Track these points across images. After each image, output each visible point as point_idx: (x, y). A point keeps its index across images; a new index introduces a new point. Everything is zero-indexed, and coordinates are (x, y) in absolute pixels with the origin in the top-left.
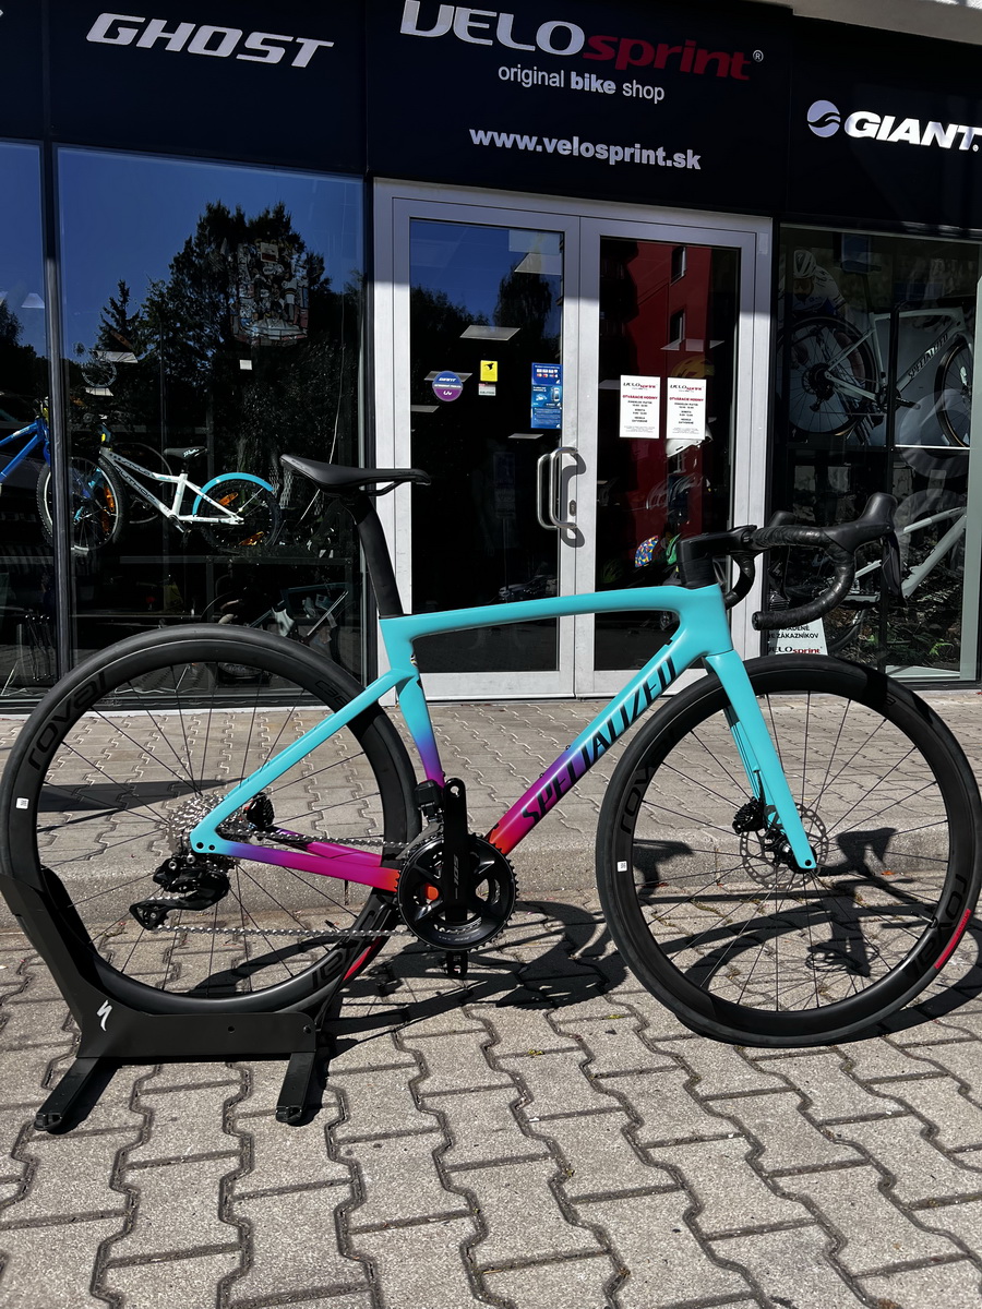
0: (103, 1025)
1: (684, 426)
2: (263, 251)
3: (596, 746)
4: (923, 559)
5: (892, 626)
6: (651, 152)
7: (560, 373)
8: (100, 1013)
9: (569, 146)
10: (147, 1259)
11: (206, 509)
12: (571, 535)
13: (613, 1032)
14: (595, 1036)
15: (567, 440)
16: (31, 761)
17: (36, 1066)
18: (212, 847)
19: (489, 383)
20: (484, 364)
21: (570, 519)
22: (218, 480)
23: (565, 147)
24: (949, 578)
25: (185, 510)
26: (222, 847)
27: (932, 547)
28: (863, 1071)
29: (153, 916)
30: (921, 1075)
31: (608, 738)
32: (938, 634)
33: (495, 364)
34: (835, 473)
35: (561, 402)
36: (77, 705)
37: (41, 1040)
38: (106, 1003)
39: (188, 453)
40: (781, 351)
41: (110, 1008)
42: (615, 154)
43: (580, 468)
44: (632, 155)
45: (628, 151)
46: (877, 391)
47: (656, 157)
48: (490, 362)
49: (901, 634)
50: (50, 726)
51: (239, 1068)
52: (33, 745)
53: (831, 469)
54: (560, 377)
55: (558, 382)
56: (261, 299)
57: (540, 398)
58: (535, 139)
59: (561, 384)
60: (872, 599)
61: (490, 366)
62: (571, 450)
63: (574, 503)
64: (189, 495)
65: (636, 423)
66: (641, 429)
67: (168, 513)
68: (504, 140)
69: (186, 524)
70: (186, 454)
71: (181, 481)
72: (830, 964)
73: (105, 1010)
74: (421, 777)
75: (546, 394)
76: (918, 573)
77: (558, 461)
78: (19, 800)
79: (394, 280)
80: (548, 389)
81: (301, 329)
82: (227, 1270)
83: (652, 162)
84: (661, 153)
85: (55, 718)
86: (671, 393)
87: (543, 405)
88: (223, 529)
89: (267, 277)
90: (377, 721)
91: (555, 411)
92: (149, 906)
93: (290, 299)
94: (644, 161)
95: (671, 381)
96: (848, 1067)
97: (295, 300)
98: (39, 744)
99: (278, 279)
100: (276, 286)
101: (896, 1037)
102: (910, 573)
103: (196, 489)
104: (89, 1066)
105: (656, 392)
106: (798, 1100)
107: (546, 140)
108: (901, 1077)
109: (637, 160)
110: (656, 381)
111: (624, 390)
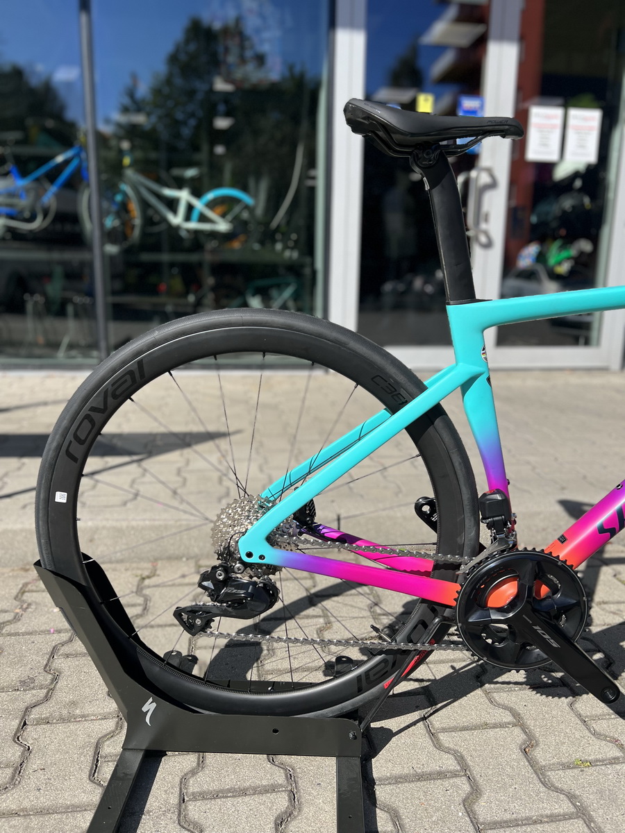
0: (148, 720)
1: (580, 150)
7: (483, 105)
8: (144, 709)
11: (203, 218)
12: (483, 239)
15: (484, 161)
16: (68, 453)
17: (83, 747)
18: (262, 557)
20: (421, 96)
21: (483, 226)
22: (213, 195)
25: (188, 218)
26: (272, 556)
29: (198, 622)
33: (431, 97)
36: (115, 396)
38: (151, 700)
39: (190, 173)
41: (154, 705)
43: (493, 185)
48: (426, 96)
50: (87, 417)
51: (282, 766)
52: (70, 437)
61: (427, 99)
62: (488, 170)
63: (487, 214)
64: (190, 208)
65: (539, 148)
66: (545, 152)
67: (175, 221)
69: (188, 231)
70: (188, 174)
71: (184, 195)
73: (149, 706)
77: (477, 180)
78: (58, 494)
79: (352, 25)
85: (93, 409)
86: (572, 122)
90: (438, 422)
92: (193, 611)
95: (572, 112)
98: (76, 436)
103: (195, 201)
104: (136, 760)
105: (558, 122)
110: (560, 111)
111: (533, 120)
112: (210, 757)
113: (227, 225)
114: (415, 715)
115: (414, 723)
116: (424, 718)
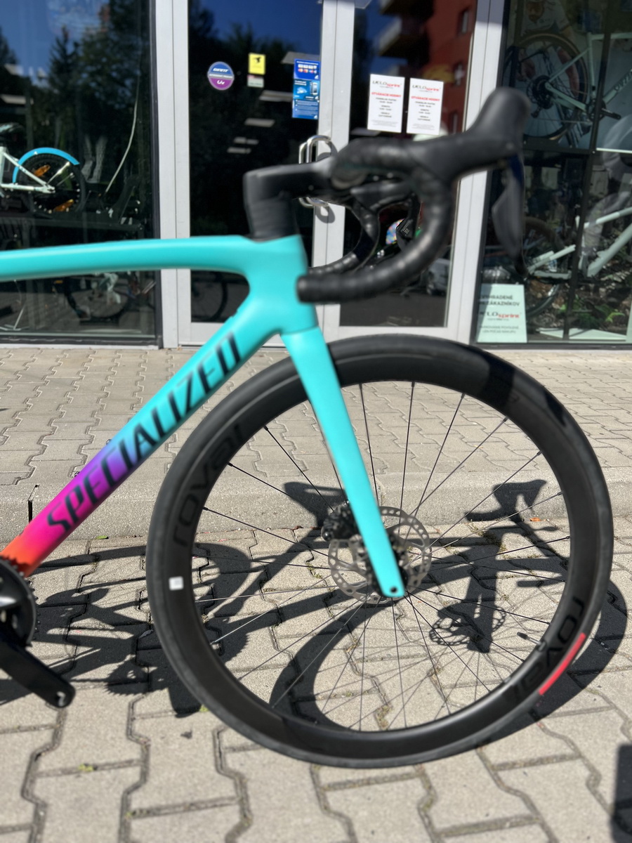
1: (423, 123)
3: (137, 444)
4: (609, 245)
5: (580, 298)
7: (318, 69)
12: (323, 213)
13: (188, 735)
15: (323, 130)
19: (257, 76)
22: (35, 152)
24: (627, 262)
25: (6, 178)
27: (617, 237)
28: (442, 816)
30: (507, 820)
32: (614, 306)
33: (263, 57)
34: (547, 174)
35: (319, 95)
39: (3, 128)
46: (588, 101)
49: (587, 304)
53: (545, 170)
54: (318, 73)
55: (317, 77)
57: (301, 91)
59: (319, 79)
60: (565, 276)
64: (8, 167)
66: (386, 124)
69: (8, 191)
70: (1, 129)
71: (1, 153)
75: (307, 87)
76: (604, 257)
80: (308, 83)
86: (413, 92)
87: (303, 97)
88: (38, 196)
91: (314, 104)
95: (413, 81)
102: (597, 256)
103: (13, 161)
105: (401, 91)
110: (401, 80)
111: (373, 88)
113: (50, 187)
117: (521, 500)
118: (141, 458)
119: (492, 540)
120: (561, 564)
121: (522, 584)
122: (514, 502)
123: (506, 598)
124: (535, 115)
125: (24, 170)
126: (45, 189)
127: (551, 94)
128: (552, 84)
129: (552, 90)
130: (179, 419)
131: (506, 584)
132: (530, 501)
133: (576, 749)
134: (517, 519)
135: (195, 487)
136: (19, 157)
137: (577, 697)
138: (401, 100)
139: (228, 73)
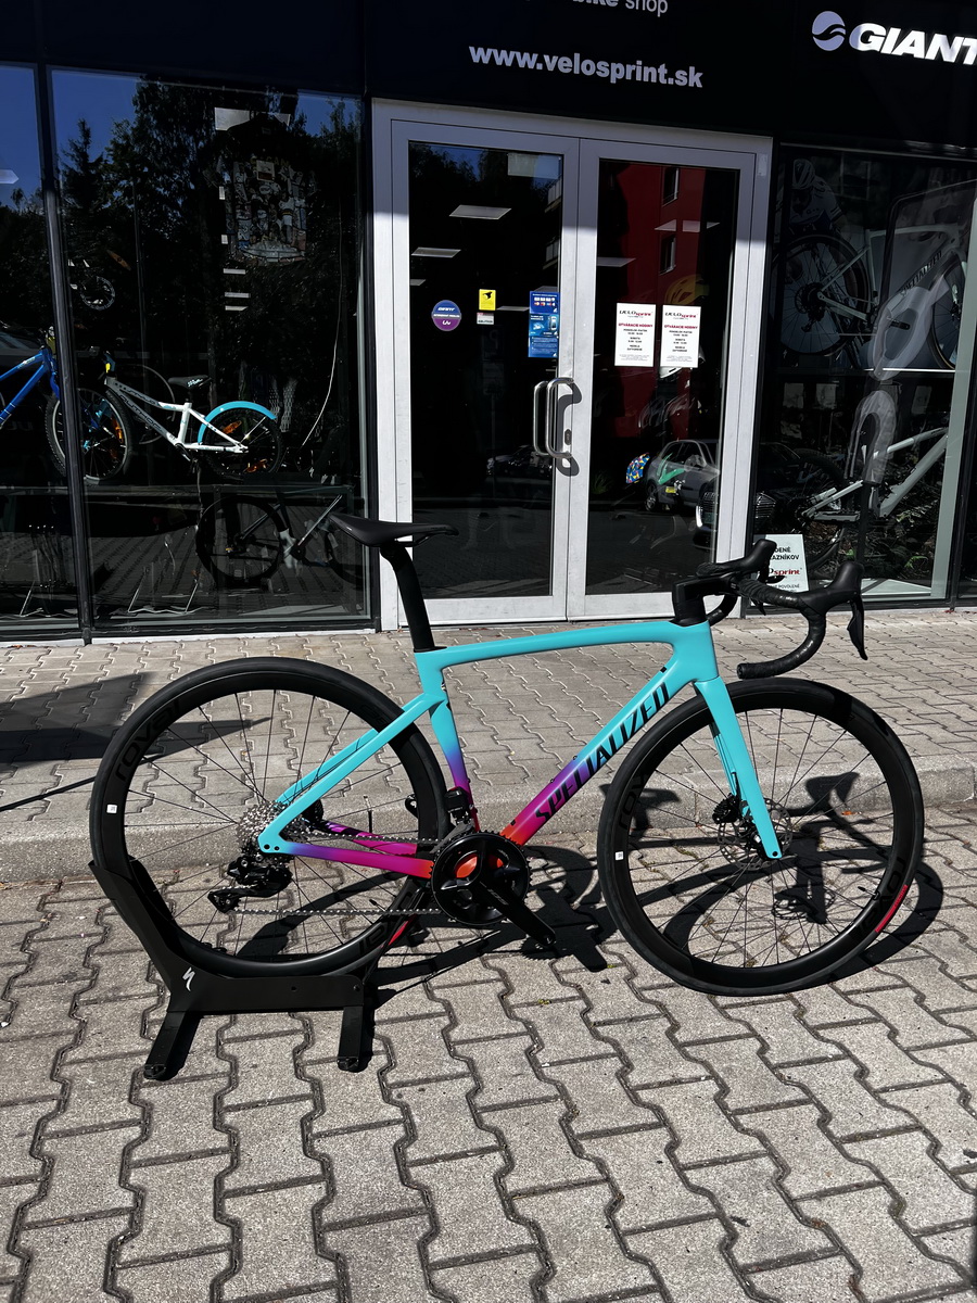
0: (188, 986)
1: (678, 354)
2: (259, 169)
3: (599, 758)
4: (903, 479)
5: (871, 540)
6: (653, 70)
7: (558, 301)
8: (185, 977)
9: (569, 63)
10: (253, 1190)
11: (210, 438)
12: (566, 463)
13: (607, 982)
14: (593, 986)
15: (564, 371)
16: (118, 774)
17: (132, 1016)
18: (277, 848)
19: (486, 312)
20: (482, 292)
21: (566, 448)
22: (222, 409)
23: (564, 64)
24: (927, 493)
26: (285, 847)
27: (913, 466)
28: (812, 1019)
29: (228, 902)
30: (859, 1020)
31: (609, 751)
32: (914, 548)
33: (494, 292)
34: (823, 392)
35: (558, 331)
36: (155, 727)
37: (131, 992)
38: (190, 969)
39: (192, 383)
40: (775, 270)
41: (193, 973)
42: (616, 72)
43: (575, 397)
44: (634, 73)
45: (630, 68)
46: (868, 311)
47: (658, 74)
48: (488, 291)
49: (880, 548)
51: (300, 1018)
53: (820, 387)
54: (558, 306)
55: (555, 310)
56: (259, 221)
57: (537, 327)
58: (535, 56)
59: (558, 313)
60: (852, 518)
61: (489, 295)
62: (568, 381)
63: (569, 432)
65: (631, 352)
66: (636, 358)
67: (175, 441)
68: (504, 58)
69: (192, 453)
70: (190, 384)
71: (186, 409)
72: (792, 911)
73: (189, 975)
74: (450, 785)
75: (543, 322)
76: (898, 491)
77: (554, 391)
78: (109, 807)
79: (392, 210)
80: (546, 318)
81: (299, 251)
82: (317, 1198)
83: (654, 80)
84: (663, 70)
86: (666, 320)
87: (541, 334)
88: (227, 457)
89: (263, 197)
91: (552, 340)
92: (223, 894)
93: (288, 219)
94: (646, 79)
95: (666, 308)
96: (800, 1013)
97: (293, 221)
99: (275, 199)
100: (273, 206)
101: (842, 984)
102: (890, 492)
103: (200, 417)
104: (179, 1019)
105: (652, 320)
106: (758, 1045)
107: (547, 58)
108: (842, 1022)
109: (638, 78)
110: (652, 308)
111: (620, 318)
112: (240, 1017)
113: (243, 446)
114: (418, 979)
115: (415, 985)
116: (425, 981)
117: (834, 794)
118: (599, 767)
119: (811, 834)
120: (878, 853)
121: (846, 871)
122: (828, 798)
123: (832, 883)
124: (808, 329)
125: (210, 426)
126: (238, 448)
127: (824, 304)
128: (825, 293)
129: (826, 299)
130: (626, 740)
131: (831, 872)
132: (843, 796)
133: (904, 981)
134: (832, 814)
135: (634, 787)
136: (206, 413)
137: (902, 951)
138: (652, 331)
139: (454, 312)
